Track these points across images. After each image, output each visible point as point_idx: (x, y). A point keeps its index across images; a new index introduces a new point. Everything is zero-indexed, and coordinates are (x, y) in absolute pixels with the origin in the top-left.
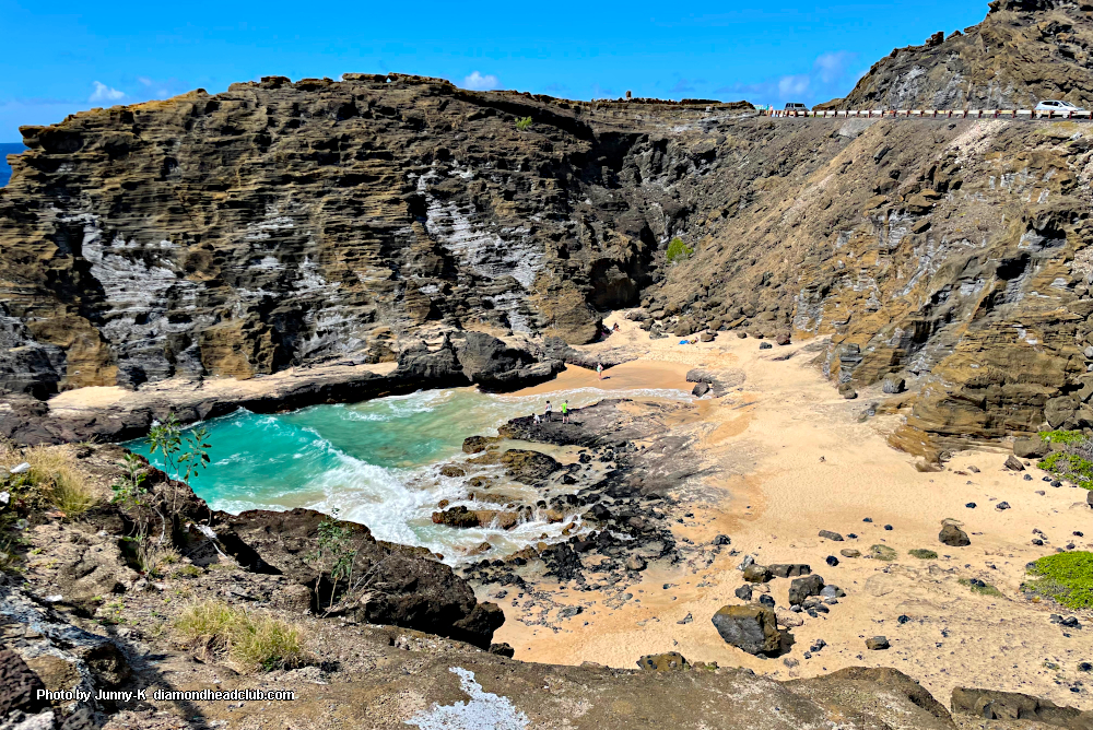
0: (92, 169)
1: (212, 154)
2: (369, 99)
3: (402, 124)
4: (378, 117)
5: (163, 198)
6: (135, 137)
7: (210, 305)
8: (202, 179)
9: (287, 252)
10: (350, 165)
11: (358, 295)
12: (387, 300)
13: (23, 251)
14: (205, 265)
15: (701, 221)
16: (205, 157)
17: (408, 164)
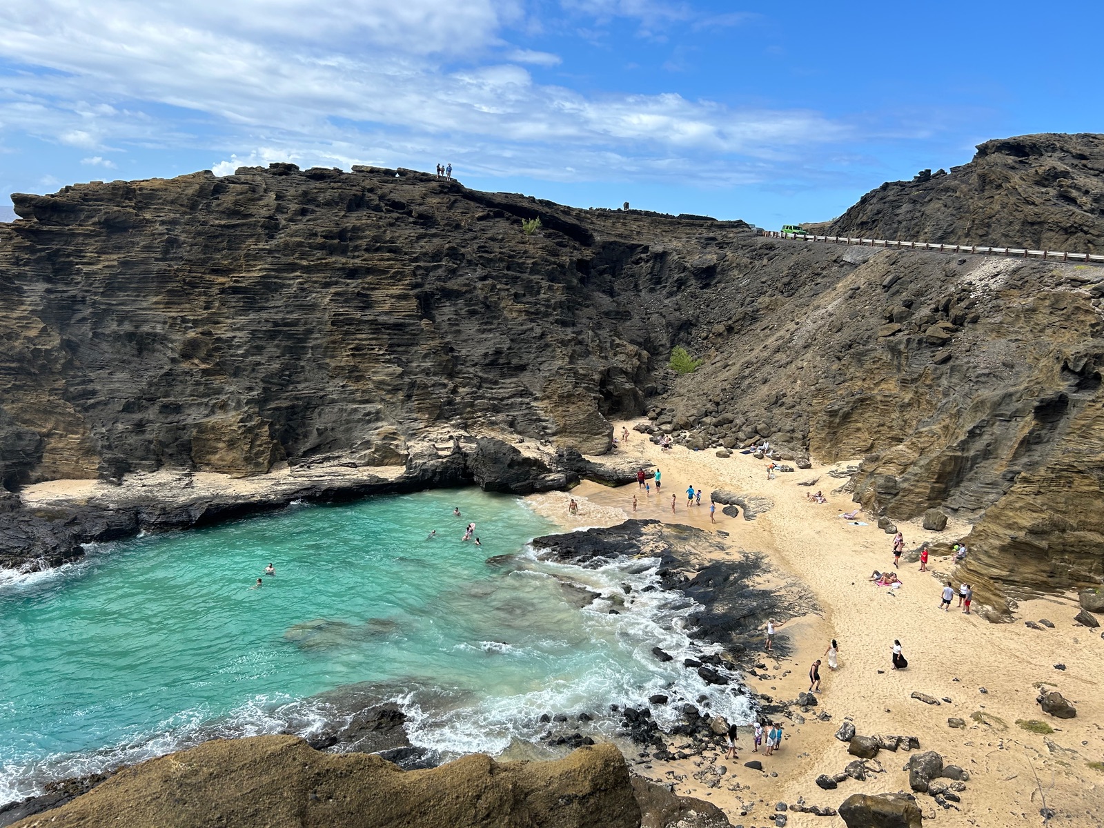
0: (87, 244)
1: (217, 237)
2: (380, 192)
3: (411, 220)
4: (388, 211)
5: (163, 278)
6: (137, 215)
7: (204, 395)
8: (203, 263)
9: (289, 343)
10: (358, 257)
11: (364, 392)
12: (395, 400)
13: (6, 327)
14: (203, 353)
15: (704, 334)
16: (211, 239)
17: (416, 260)
